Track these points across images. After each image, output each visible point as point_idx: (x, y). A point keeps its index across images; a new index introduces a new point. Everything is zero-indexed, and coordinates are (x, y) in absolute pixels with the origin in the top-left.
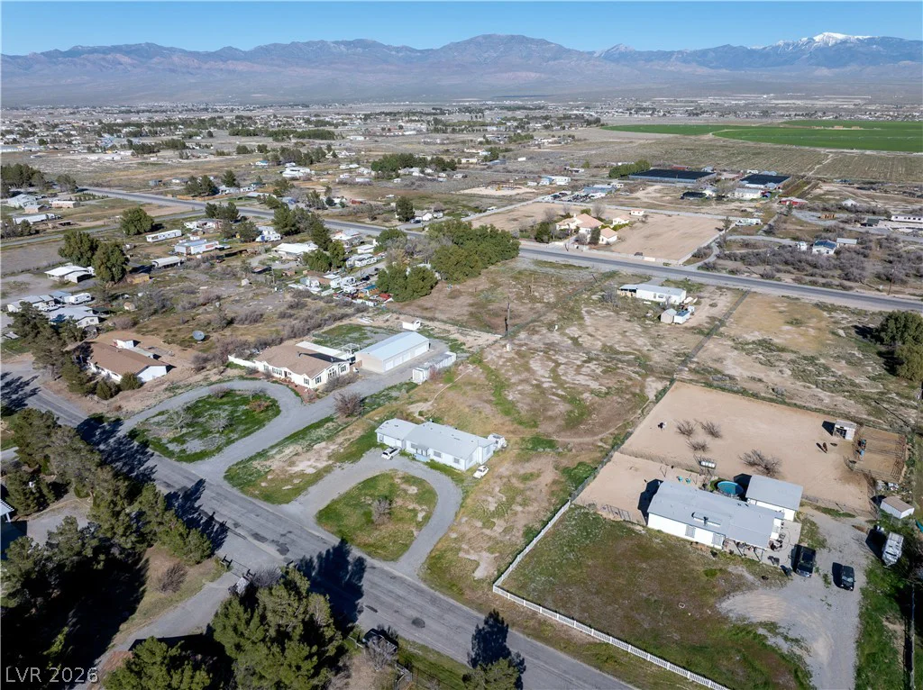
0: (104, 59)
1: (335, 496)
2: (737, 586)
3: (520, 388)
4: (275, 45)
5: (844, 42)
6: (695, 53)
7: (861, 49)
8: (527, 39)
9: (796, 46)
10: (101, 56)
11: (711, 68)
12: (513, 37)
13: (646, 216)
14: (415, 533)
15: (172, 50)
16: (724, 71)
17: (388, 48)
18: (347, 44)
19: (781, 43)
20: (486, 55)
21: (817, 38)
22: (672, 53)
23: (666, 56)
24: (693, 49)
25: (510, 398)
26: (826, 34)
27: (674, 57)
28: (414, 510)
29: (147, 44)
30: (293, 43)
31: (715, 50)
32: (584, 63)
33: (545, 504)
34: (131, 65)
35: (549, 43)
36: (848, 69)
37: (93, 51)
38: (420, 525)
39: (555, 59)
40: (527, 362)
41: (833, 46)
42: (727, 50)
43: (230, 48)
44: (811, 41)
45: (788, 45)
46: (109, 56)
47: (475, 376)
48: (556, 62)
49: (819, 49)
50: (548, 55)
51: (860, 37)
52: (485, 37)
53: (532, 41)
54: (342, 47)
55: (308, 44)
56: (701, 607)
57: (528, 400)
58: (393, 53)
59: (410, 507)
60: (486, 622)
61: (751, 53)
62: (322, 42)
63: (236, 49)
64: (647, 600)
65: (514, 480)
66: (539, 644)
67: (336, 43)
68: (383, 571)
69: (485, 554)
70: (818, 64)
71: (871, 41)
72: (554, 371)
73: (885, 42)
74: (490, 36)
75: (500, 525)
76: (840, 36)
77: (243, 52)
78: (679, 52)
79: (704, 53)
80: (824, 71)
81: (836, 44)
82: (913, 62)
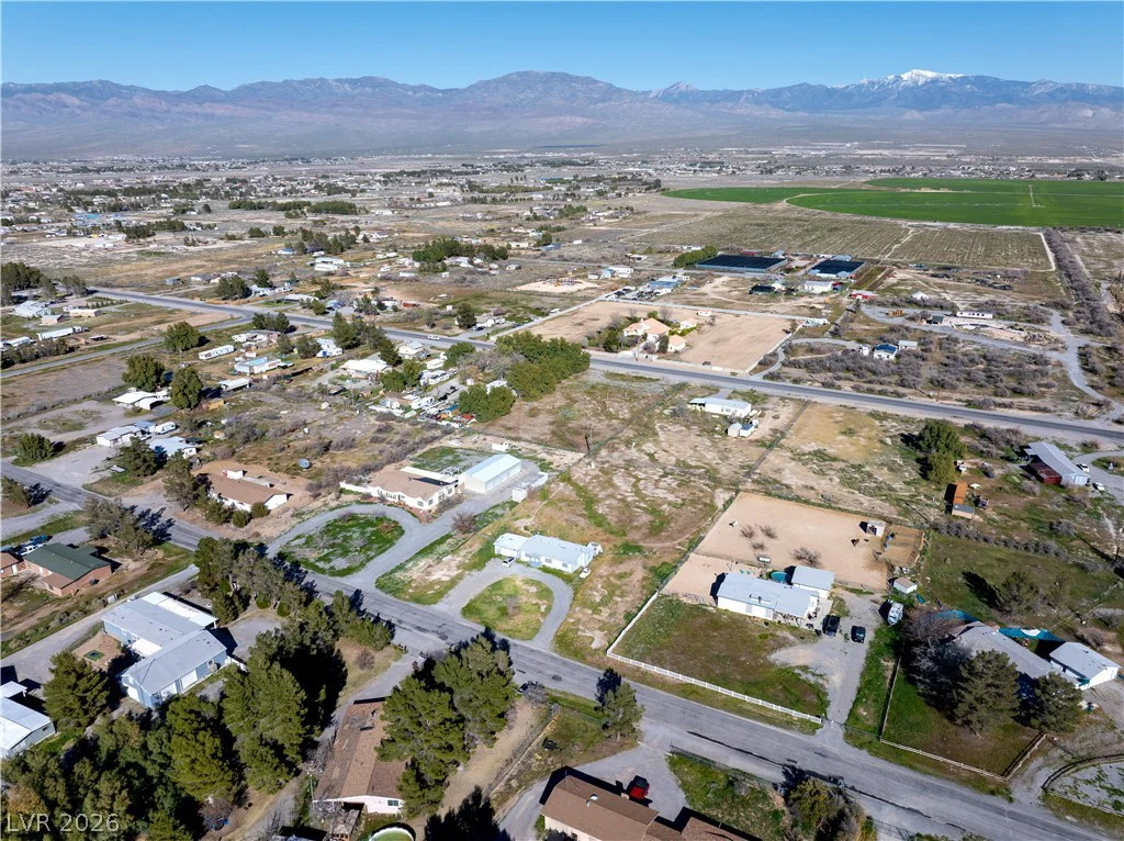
0: (44, 100)
1: (472, 597)
2: (782, 644)
3: (607, 502)
4: (263, 83)
5: (935, 81)
6: (767, 93)
7: (953, 89)
8: (571, 77)
9: (881, 85)
10: (41, 96)
11: (787, 110)
12: (553, 75)
13: (713, 318)
14: (542, 621)
15: (133, 89)
16: (800, 114)
17: (403, 87)
18: (352, 82)
19: (865, 81)
20: (522, 96)
21: (905, 76)
22: (740, 93)
23: (733, 96)
24: (765, 88)
25: (600, 512)
26: (915, 71)
27: (744, 97)
28: (537, 604)
29: (101, 82)
31: (791, 89)
32: (638, 105)
33: (639, 595)
34: (80, 107)
35: (596, 82)
36: (939, 112)
37: (30, 89)
38: (544, 615)
39: (604, 101)
40: (611, 479)
41: (922, 86)
42: (804, 89)
43: (206, 87)
44: (898, 79)
45: (873, 84)
46: (52, 96)
47: (567, 493)
48: (606, 104)
49: (907, 88)
50: (596, 96)
51: (952, 75)
52: (520, 74)
53: (576, 79)
54: (347, 86)
55: (304, 82)
56: (756, 658)
57: (616, 513)
58: (410, 93)
59: (534, 602)
60: (605, 675)
61: (831, 93)
62: (322, 79)
63: (214, 88)
64: (718, 656)
65: (612, 579)
66: (644, 686)
67: (338, 81)
68: (523, 647)
69: (597, 632)
70: (908, 107)
71: (965, 80)
72: (635, 485)
73: (980, 81)
74: (526, 73)
75: (605, 612)
76: (930, 74)
77: (224, 92)
78: (749, 92)
79: (779, 92)
80: (914, 115)
81: (926, 83)
82: (1011, 106)
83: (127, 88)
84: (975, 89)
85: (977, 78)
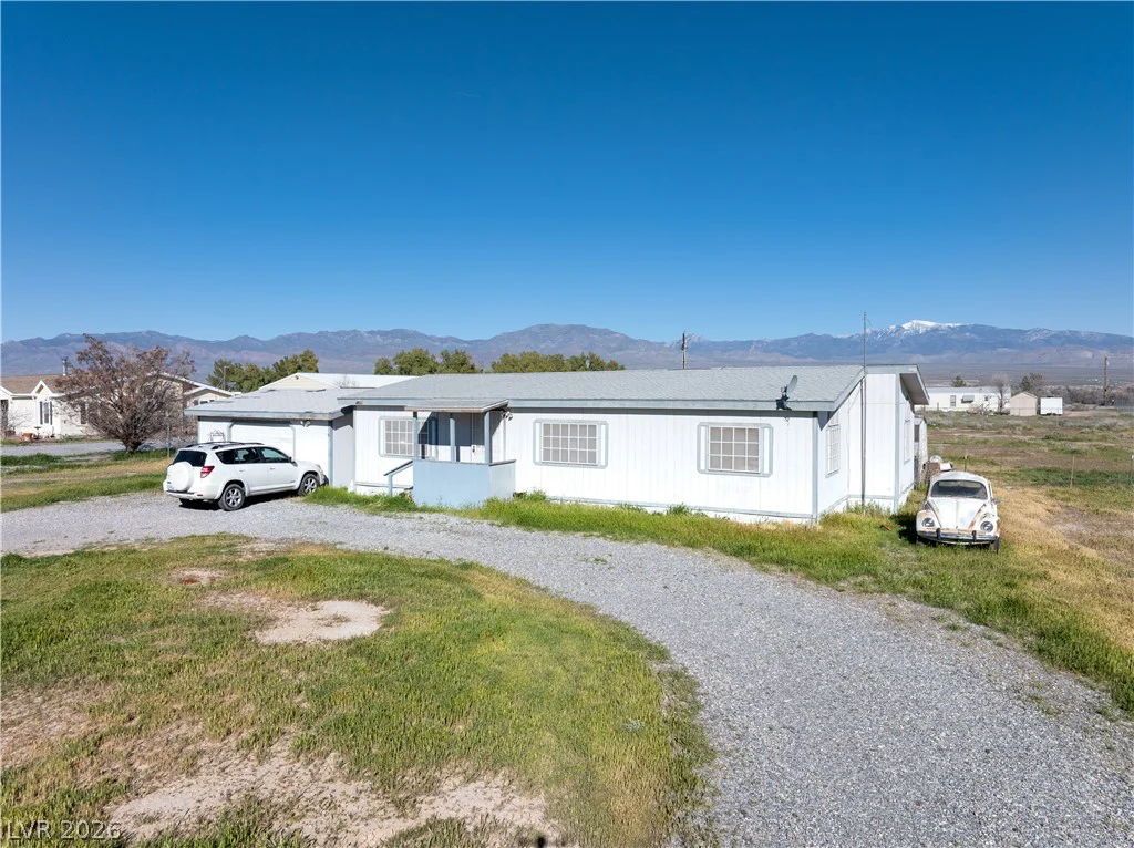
4: (300, 335)
5: (935, 330)
6: (776, 342)
7: (954, 336)
8: (589, 329)
9: (885, 334)
11: (797, 357)
12: (573, 327)
15: (177, 339)
17: (431, 338)
18: (384, 334)
19: (868, 331)
20: (543, 346)
21: (906, 326)
22: (750, 343)
23: (744, 346)
24: (773, 338)
26: (915, 321)
27: (754, 346)
29: (149, 332)
30: (320, 333)
31: (796, 339)
32: (653, 353)
35: (612, 333)
36: (944, 356)
39: (621, 350)
41: (924, 334)
42: (811, 338)
43: (246, 337)
44: (899, 328)
45: (876, 333)
48: (622, 353)
49: (909, 337)
50: (613, 345)
51: (951, 325)
52: (542, 327)
53: (594, 331)
54: (378, 338)
55: (338, 334)
58: (437, 344)
61: (836, 341)
62: (355, 331)
63: (253, 339)
67: (372, 333)
71: (962, 329)
73: (976, 329)
74: (547, 326)
76: (930, 324)
77: (262, 342)
78: (758, 342)
79: (786, 342)
81: (927, 332)
82: (1011, 350)
83: (172, 338)
84: (973, 336)
85: (975, 327)
